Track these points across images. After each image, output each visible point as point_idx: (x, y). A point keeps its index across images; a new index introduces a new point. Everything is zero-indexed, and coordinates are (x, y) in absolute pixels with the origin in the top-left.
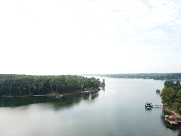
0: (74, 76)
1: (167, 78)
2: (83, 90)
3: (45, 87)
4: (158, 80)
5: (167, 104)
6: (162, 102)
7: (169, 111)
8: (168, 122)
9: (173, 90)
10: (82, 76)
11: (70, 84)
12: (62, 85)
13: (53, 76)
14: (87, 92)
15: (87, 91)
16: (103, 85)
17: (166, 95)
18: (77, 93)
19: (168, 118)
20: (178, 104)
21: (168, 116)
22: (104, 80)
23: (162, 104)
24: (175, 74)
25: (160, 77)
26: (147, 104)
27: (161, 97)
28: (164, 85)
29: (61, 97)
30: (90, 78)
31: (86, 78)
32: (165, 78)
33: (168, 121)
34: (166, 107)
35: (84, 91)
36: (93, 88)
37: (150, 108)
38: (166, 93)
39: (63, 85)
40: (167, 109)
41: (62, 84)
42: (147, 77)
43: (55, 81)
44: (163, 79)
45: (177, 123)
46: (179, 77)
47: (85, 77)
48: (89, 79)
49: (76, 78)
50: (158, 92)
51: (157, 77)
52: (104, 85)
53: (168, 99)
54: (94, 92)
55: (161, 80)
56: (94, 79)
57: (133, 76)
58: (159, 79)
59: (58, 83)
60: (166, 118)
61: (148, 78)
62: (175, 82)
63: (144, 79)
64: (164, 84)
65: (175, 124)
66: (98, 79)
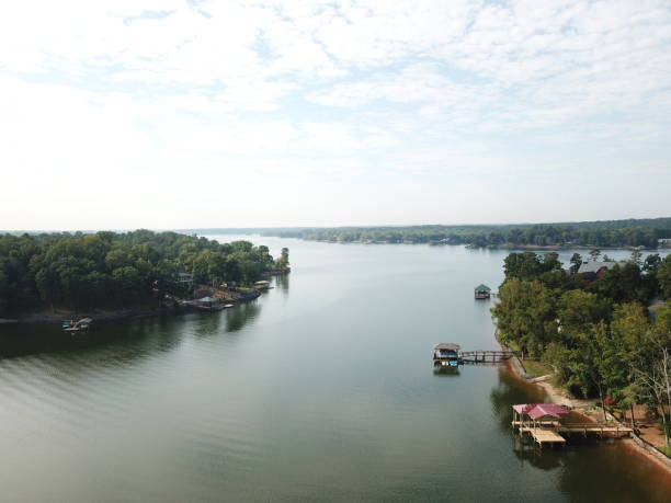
0: (164, 233)
1: (510, 240)
2: (191, 292)
3: (14, 285)
4: (481, 249)
5: (516, 348)
6: (501, 340)
7: (527, 375)
8: (525, 433)
9: (545, 290)
10: (199, 237)
11: (127, 269)
12: (89, 276)
13: (73, 234)
14: (205, 304)
15: (206, 299)
16: (282, 271)
17: (516, 312)
18: (163, 306)
19: (526, 417)
20: (568, 355)
21: (528, 409)
22: (286, 250)
23: (498, 347)
24: (536, 226)
25: (487, 238)
26: (443, 351)
27: (496, 320)
28: (504, 269)
29: (85, 329)
30: (229, 242)
31: (215, 242)
32: (504, 241)
33: (527, 429)
34: (515, 361)
35: (192, 299)
36: (234, 283)
37: (453, 363)
38: (517, 305)
39: (95, 274)
40: (518, 369)
41: (88, 272)
42: (443, 236)
43: (56, 259)
44: (500, 246)
45: (561, 439)
46: (548, 240)
47: (210, 238)
48: (227, 249)
49: (172, 242)
50: (482, 295)
51: (478, 238)
52: (287, 271)
53: (523, 327)
54: (236, 302)
55: (490, 249)
56: (247, 246)
57: (394, 236)
58: (484, 247)
59: (68, 264)
60: (518, 415)
61: (446, 243)
62: (541, 256)
63: (435, 244)
64: (504, 263)
65: (556, 443)
66: (261, 247)
